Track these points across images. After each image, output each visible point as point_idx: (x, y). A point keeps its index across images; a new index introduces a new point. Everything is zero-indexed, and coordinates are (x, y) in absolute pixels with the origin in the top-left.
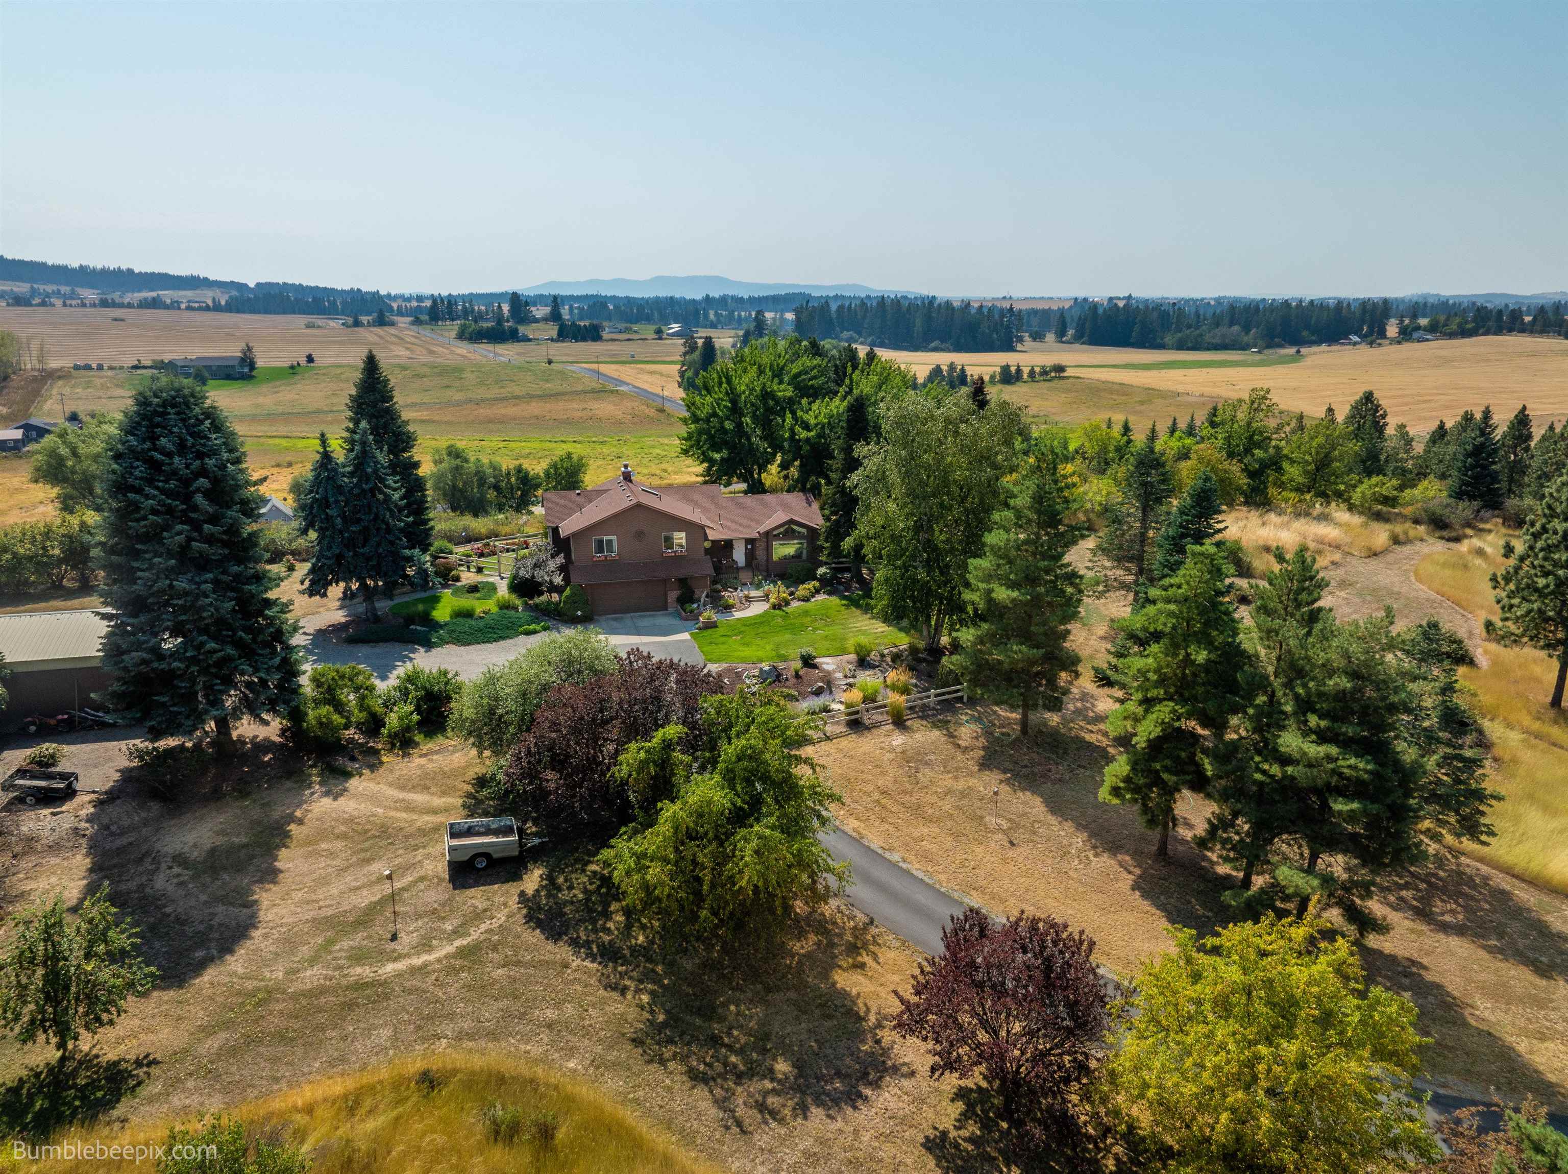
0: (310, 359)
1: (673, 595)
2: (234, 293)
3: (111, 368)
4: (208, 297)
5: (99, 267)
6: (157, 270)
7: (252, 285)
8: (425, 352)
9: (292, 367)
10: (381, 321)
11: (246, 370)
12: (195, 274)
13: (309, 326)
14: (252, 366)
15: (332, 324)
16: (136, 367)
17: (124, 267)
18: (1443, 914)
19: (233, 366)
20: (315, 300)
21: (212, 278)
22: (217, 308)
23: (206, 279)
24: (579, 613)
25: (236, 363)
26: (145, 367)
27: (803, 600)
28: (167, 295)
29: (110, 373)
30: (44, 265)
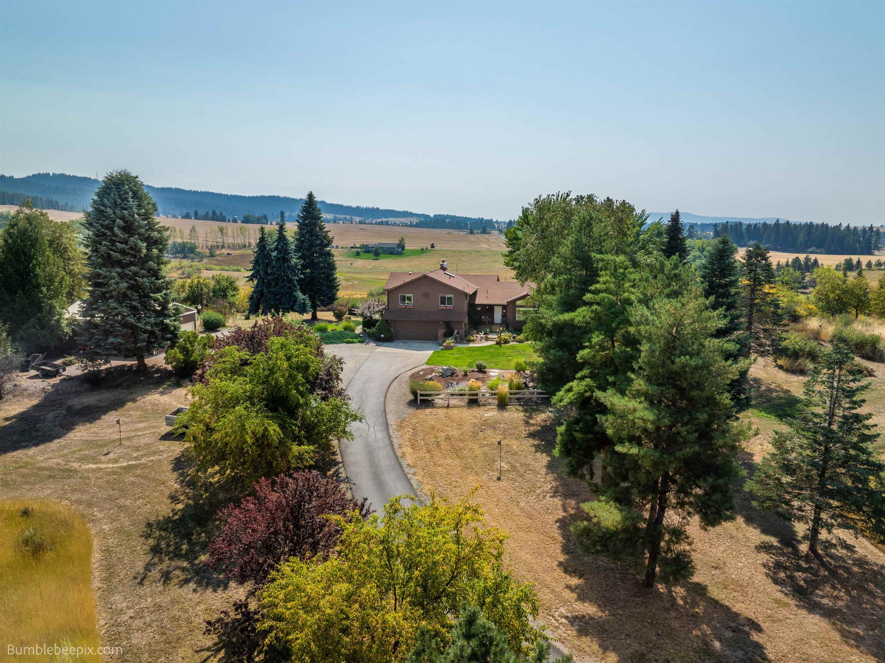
0: (433, 246)
1: (441, 331)
2: (423, 219)
3: (342, 248)
4: (407, 220)
5: (365, 207)
6: (390, 208)
7: (432, 216)
8: (496, 246)
9: (422, 249)
10: (484, 232)
11: (400, 250)
12: (406, 210)
13: (449, 233)
14: (403, 248)
15: (461, 233)
16: (352, 248)
17: (375, 207)
18: (823, 597)
19: (394, 248)
20: (457, 222)
21: (414, 212)
22: (411, 225)
23: (411, 213)
24: (382, 336)
25: (395, 246)
26: (356, 248)
27: (519, 342)
28: (391, 220)
29: (340, 250)
30: (342, 206)
